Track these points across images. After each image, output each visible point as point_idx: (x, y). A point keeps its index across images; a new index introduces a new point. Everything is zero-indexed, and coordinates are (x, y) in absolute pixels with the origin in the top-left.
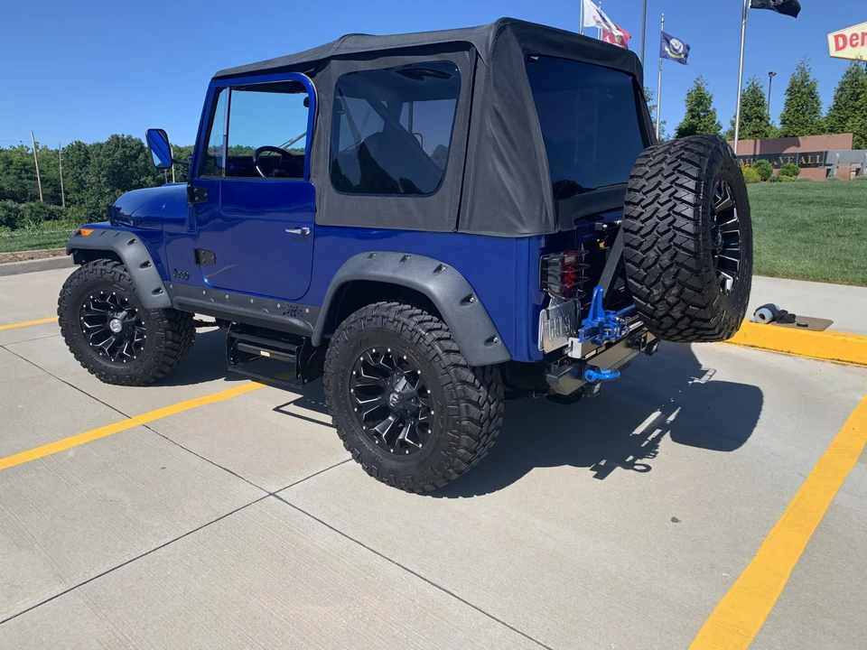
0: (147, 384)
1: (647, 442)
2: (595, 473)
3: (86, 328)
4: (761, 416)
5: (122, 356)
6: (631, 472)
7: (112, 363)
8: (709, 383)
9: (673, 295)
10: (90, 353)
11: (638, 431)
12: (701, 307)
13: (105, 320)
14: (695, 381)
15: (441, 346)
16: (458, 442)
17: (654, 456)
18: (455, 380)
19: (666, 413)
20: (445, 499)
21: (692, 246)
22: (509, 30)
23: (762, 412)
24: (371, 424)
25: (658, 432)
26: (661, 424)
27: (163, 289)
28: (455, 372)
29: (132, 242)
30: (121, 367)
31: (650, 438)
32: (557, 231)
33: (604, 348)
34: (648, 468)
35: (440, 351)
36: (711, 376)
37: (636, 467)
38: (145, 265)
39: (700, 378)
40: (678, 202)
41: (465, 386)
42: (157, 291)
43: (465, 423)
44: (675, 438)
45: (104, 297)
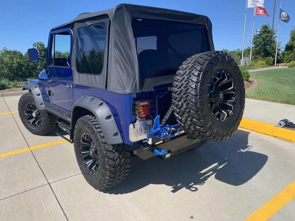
0: (43, 135)
1: (203, 177)
2: (173, 189)
3: (26, 115)
4: (261, 170)
5: (36, 125)
6: (189, 190)
7: (33, 127)
8: (247, 152)
9: (189, 121)
10: (27, 123)
11: (202, 172)
12: (201, 127)
13: (31, 113)
14: (241, 151)
15: (100, 135)
16: (105, 173)
17: (202, 184)
18: (103, 149)
19: (219, 165)
20: (108, 194)
21: (194, 100)
22: (124, 8)
23: (263, 168)
24: (86, 161)
25: (212, 172)
26: (214, 170)
27: (44, 104)
28: (104, 146)
29: (36, 87)
30: (35, 129)
31: (205, 176)
32: (140, 92)
33: (170, 139)
34: (197, 189)
35: (99, 137)
36: (249, 149)
37: (192, 189)
38: (39, 95)
39: (244, 149)
40: (190, 81)
41: (108, 152)
42: (42, 104)
43: (107, 167)
44: (216, 177)
45: (30, 105)
